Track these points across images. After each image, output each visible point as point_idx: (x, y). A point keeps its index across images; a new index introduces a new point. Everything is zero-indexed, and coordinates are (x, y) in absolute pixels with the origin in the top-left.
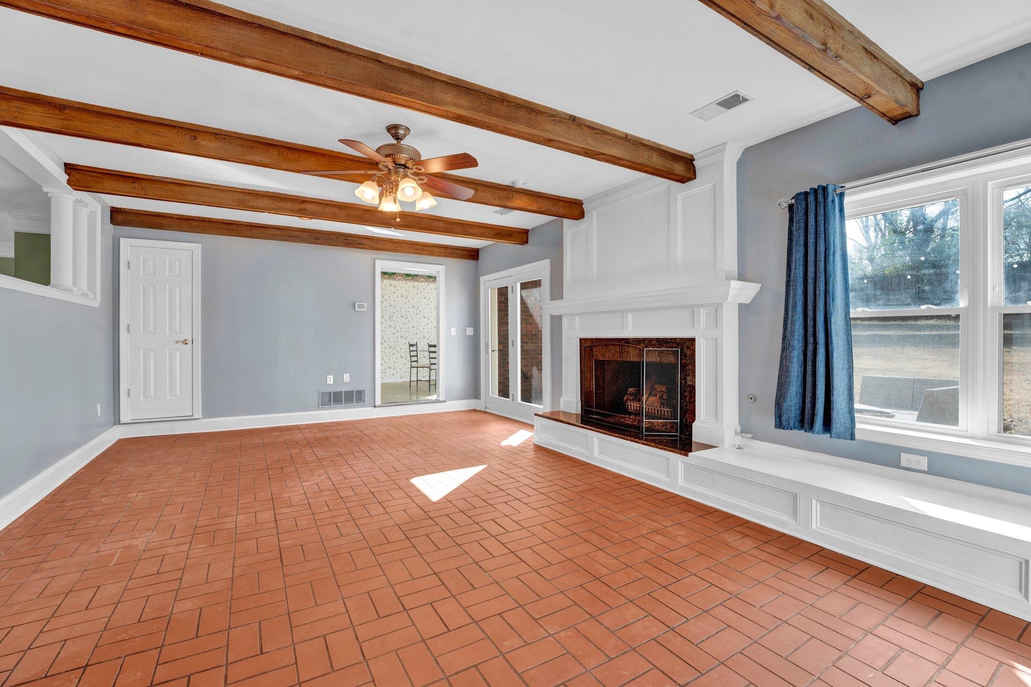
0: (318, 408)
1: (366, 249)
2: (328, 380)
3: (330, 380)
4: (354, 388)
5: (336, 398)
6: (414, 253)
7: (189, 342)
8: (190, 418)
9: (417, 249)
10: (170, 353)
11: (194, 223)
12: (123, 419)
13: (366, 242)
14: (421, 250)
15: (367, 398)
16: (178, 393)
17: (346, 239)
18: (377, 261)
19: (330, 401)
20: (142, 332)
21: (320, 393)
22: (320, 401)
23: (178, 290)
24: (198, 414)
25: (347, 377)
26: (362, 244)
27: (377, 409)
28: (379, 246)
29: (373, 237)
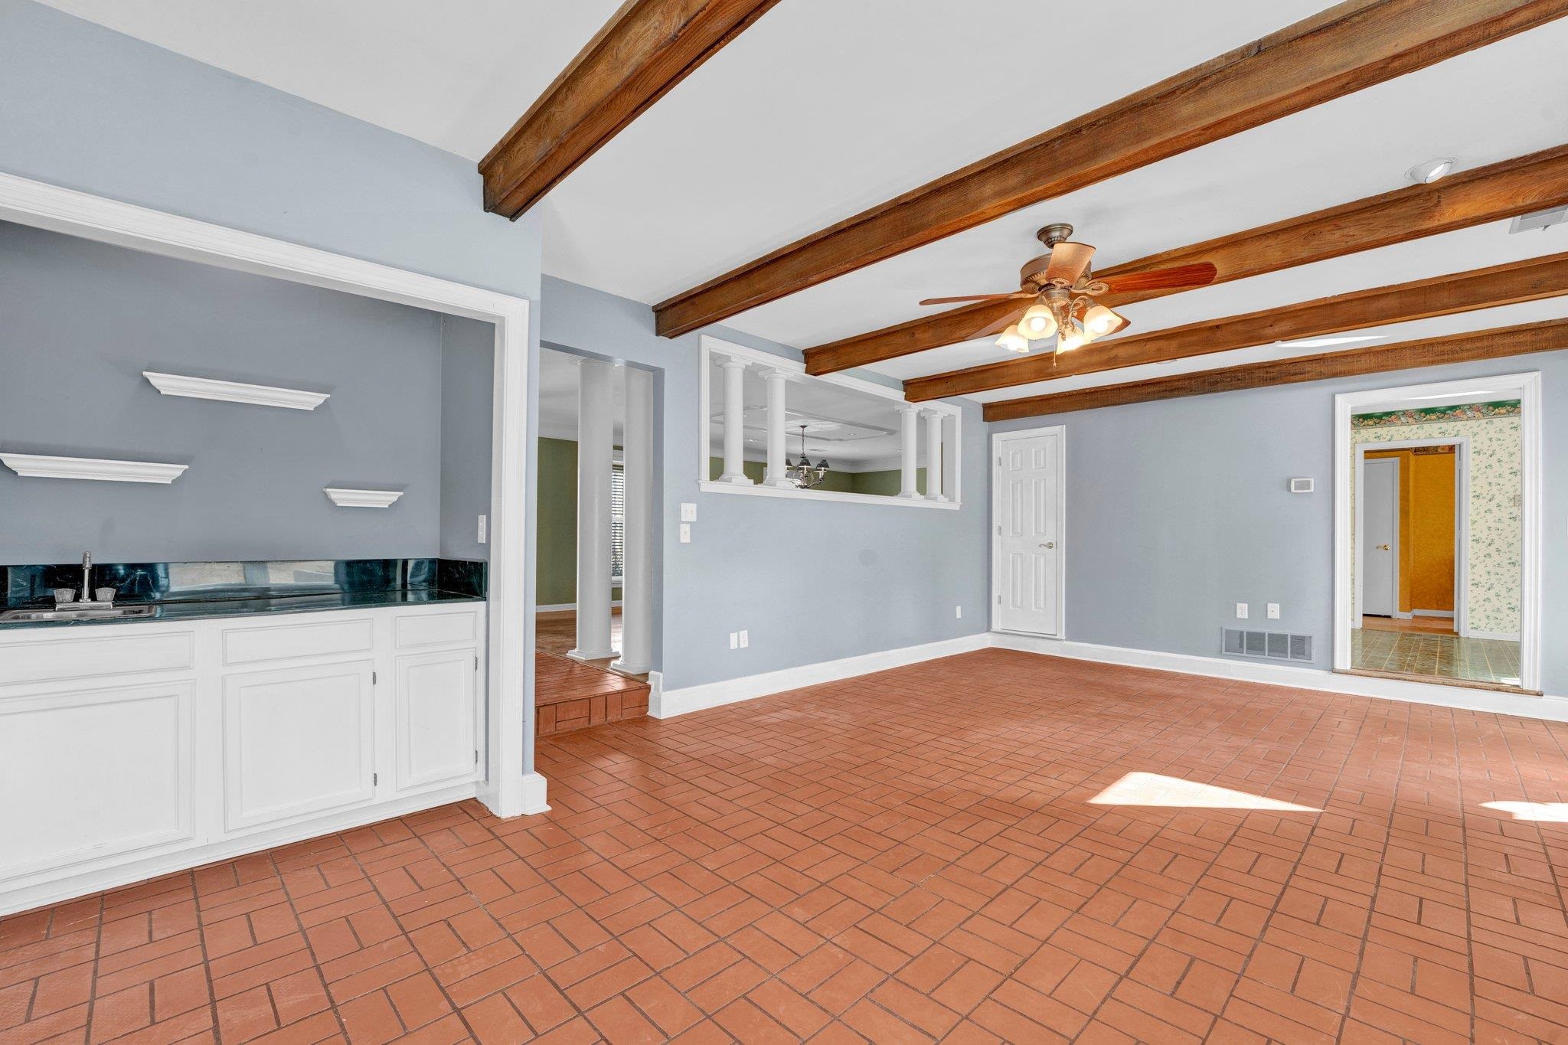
0: (1220, 654)
1: (1308, 380)
2: (1238, 611)
3: (1243, 611)
4: (1290, 631)
5: (1253, 644)
6: (1432, 363)
7: (1054, 546)
8: (1052, 638)
9: (1443, 353)
10: (1036, 558)
11: (1055, 401)
12: (995, 627)
13: (1308, 367)
14: (1452, 352)
15: (1317, 649)
16: (1042, 606)
17: (1267, 372)
18: (1338, 398)
19: (1241, 646)
20: (1011, 534)
21: (1224, 631)
22: (1224, 643)
23: (1042, 484)
24: (1062, 635)
25: (1274, 611)
26: (1301, 374)
27: (1335, 676)
28: (1340, 368)
29: (1324, 354)
